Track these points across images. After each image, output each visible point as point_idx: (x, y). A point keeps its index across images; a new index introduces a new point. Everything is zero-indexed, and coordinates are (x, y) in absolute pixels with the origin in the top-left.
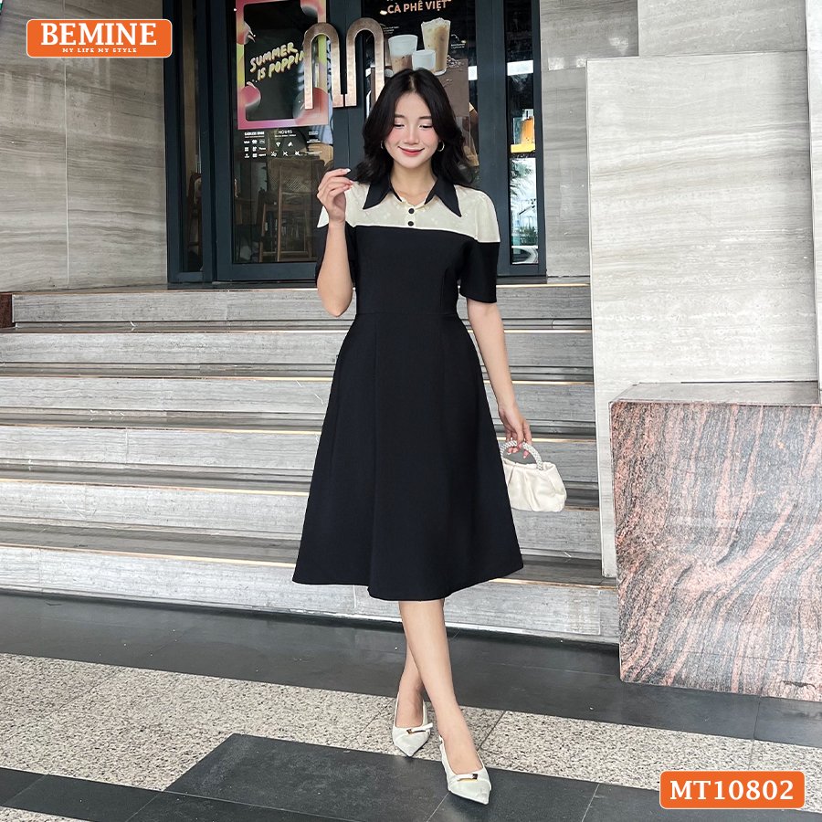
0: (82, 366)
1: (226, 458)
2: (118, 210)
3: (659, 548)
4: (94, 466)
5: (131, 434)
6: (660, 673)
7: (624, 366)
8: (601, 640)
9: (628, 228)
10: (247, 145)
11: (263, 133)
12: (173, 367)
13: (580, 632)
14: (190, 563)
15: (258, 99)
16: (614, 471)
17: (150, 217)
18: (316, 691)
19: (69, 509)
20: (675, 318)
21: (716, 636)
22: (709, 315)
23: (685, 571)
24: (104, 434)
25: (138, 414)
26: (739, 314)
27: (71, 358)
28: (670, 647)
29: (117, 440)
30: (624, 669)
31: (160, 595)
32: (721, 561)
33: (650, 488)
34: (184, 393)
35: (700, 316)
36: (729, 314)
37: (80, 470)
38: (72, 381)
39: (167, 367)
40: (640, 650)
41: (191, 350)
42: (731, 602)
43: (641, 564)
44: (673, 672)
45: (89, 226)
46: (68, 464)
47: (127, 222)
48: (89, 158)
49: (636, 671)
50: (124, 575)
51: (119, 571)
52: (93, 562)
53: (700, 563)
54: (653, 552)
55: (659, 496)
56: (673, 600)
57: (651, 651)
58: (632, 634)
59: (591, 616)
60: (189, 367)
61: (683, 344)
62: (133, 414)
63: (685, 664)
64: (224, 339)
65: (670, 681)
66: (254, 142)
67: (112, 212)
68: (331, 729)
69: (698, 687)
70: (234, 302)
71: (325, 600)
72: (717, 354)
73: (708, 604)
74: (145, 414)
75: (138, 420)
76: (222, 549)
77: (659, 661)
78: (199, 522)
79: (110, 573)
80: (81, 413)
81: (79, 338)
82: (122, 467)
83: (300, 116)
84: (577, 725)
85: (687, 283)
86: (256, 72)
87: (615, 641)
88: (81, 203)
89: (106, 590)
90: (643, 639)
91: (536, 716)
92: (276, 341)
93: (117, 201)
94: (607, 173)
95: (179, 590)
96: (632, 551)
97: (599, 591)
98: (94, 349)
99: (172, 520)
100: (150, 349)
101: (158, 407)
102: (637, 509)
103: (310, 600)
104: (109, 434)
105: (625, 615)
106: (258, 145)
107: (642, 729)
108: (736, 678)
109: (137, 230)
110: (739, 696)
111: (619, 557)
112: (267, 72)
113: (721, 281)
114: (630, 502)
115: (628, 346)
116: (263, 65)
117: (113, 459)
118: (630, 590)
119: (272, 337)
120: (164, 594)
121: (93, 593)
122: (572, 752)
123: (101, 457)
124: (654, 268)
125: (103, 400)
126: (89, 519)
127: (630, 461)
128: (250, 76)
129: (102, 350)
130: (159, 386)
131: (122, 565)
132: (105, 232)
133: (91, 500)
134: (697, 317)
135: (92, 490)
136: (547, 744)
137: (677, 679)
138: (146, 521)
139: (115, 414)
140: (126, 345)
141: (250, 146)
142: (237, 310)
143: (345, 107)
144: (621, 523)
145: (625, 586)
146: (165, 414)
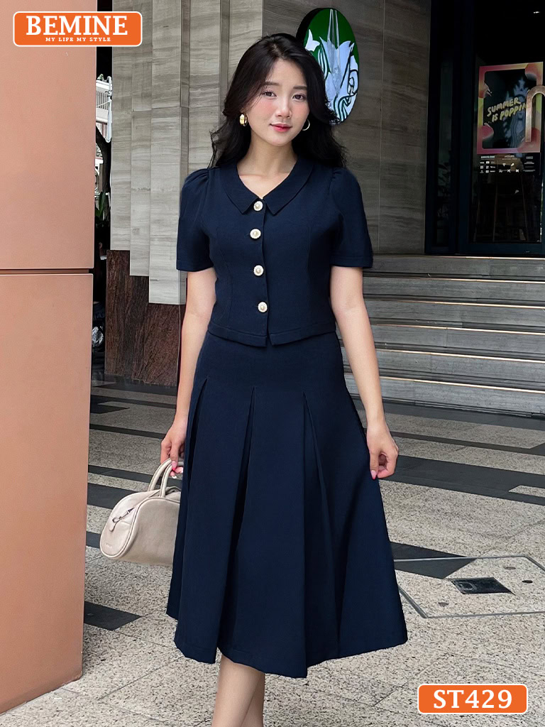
2: (402, 206)
10: (482, 165)
11: (494, 157)
15: (491, 134)
17: (417, 210)
45: (389, 216)
66: (488, 162)
67: (399, 207)
83: (521, 146)
86: (491, 116)
88: (387, 202)
93: (402, 201)
106: (489, 165)
112: (499, 117)
116: (496, 112)
128: (487, 119)
141: (485, 165)
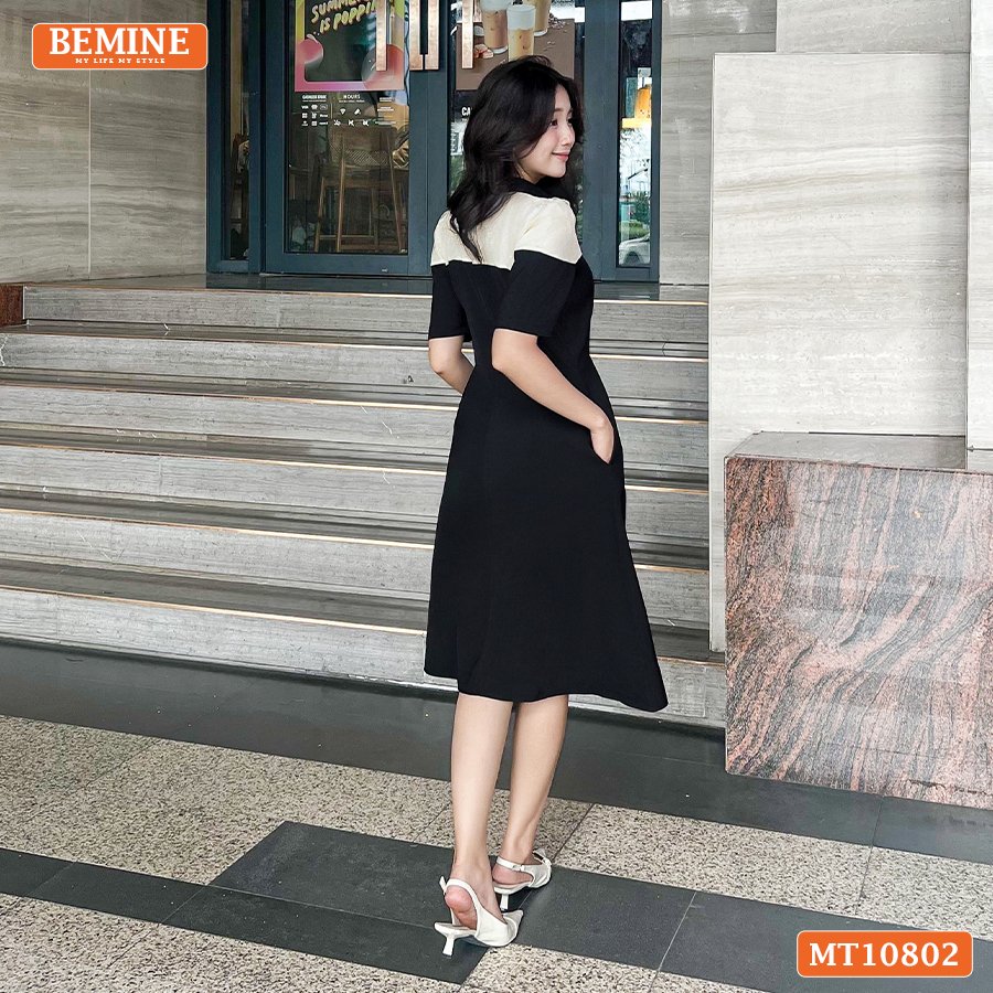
0: (106, 376)
1: (277, 494)
2: (149, 185)
3: (775, 625)
4: (120, 496)
5: (166, 462)
6: (770, 765)
7: (744, 412)
8: (706, 723)
9: (755, 252)
10: (305, 111)
11: (325, 97)
12: (215, 381)
13: (682, 713)
14: (234, 618)
15: (319, 54)
16: (727, 536)
17: (187, 194)
18: (380, 774)
19: (92, 548)
20: (805, 358)
21: (836, 726)
22: (845, 356)
23: (805, 651)
24: (132, 460)
25: (173, 437)
26: (880, 356)
27: (94, 365)
28: (783, 736)
29: (148, 468)
30: (730, 759)
31: (198, 653)
32: (846, 642)
33: (767, 556)
34: (227, 414)
35: (834, 357)
36: (868, 356)
37: (104, 501)
38: (94, 395)
39: (207, 381)
40: (749, 738)
41: (237, 362)
42: (854, 689)
43: (754, 642)
44: (786, 765)
45: (114, 204)
46: (90, 494)
47: (158, 200)
48: (116, 122)
49: (744, 763)
50: (155, 628)
51: (150, 623)
52: (120, 613)
53: (820, 643)
54: (769, 629)
55: (777, 566)
56: (789, 683)
57: (762, 740)
58: (740, 720)
59: (696, 696)
60: (235, 382)
61: (812, 389)
62: (167, 436)
63: (799, 756)
64: (277, 351)
65: (782, 775)
66: (315, 107)
67: (142, 188)
68: (396, 819)
69: (813, 782)
70: (288, 306)
71: (391, 666)
72: (852, 402)
73: (828, 690)
74: (181, 437)
75: (173, 443)
76: (272, 602)
77: (770, 752)
78: (246, 568)
79: (140, 626)
80: (105, 432)
81: (103, 343)
82: (154, 500)
83: (371, 78)
84: (674, 823)
85: (821, 319)
86: (318, 22)
87: (722, 724)
88: (107, 177)
89: (135, 645)
90: (753, 727)
91: (629, 811)
92: (337, 356)
93: (149, 174)
94: (733, 188)
95: (220, 648)
96: (743, 627)
97: (706, 668)
98: (121, 357)
99: (213, 565)
100: (188, 359)
101: (196, 430)
102: (752, 580)
103: (372, 665)
104: (141, 461)
105: (734, 699)
106: (318, 111)
107: (747, 829)
108: (856, 774)
109: (171, 209)
110: (859, 794)
111: (729, 634)
112: (332, 23)
113: (860, 318)
114: (744, 571)
115: (749, 389)
116: (327, 15)
117: (144, 490)
118: (740, 671)
119: (333, 352)
120: (202, 653)
121: (120, 648)
122: (667, 854)
123: (129, 487)
124: (783, 300)
125: (132, 419)
126: (115, 560)
127: (746, 525)
128: (311, 27)
129: (131, 358)
130: (198, 405)
131: (154, 616)
132: (133, 211)
133: (118, 538)
134: (829, 357)
135: (119, 527)
136: (640, 845)
137: (790, 773)
138: (182, 566)
139: (146, 435)
140: (159, 354)
141: (309, 112)
142: (291, 316)
143: (424, 71)
144: (733, 594)
145: (734, 666)
146: (205, 438)
